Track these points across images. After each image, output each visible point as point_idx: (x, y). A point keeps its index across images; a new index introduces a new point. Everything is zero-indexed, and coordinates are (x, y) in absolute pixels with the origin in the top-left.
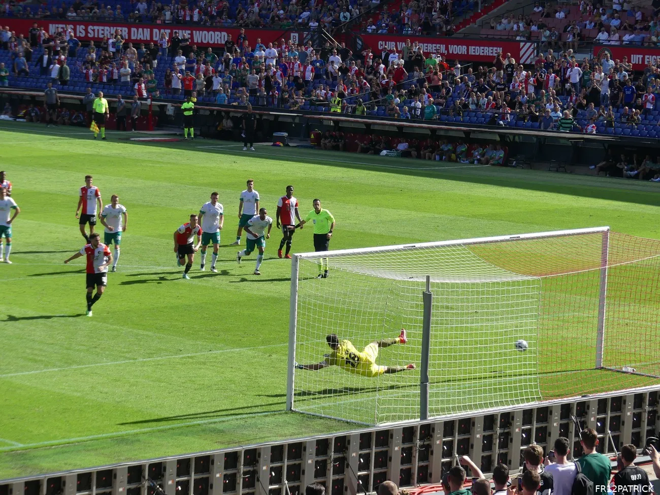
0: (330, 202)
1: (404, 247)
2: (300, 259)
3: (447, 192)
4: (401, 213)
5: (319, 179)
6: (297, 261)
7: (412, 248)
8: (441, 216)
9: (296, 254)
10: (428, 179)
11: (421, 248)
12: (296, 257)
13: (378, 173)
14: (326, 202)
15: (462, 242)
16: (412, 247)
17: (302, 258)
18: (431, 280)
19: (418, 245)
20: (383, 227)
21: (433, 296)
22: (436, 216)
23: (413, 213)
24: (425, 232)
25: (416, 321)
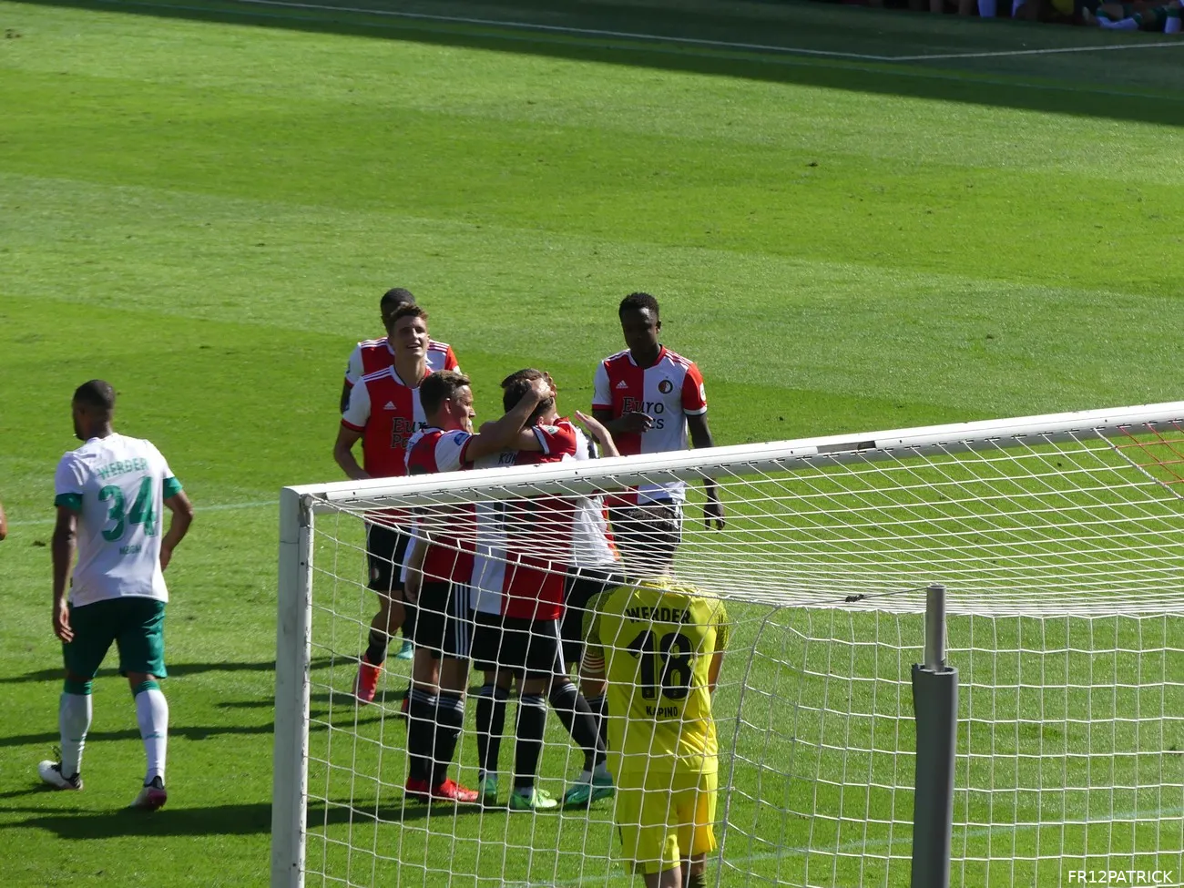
0: (470, 225)
1: (821, 449)
2: (318, 511)
3: (1035, 170)
4: (811, 273)
5: (415, 112)
6: (304, 522)
7: (860, 453)
8: (1007, 285)
9: (301, 490)
10: (941, 108)
11: (903, 453)
12: (303, 502)
13: (703, 81)
14: (452, 223)
15: (1100, 422)
16: (861, 446)
17: (328, 508)
18: (951, 607)
19: (885, 438)
20: (725, 344)
21: (959, 684)
22: (981, 285)
23: (870, 273)
24: (926, 365)
25: (880, 802)
